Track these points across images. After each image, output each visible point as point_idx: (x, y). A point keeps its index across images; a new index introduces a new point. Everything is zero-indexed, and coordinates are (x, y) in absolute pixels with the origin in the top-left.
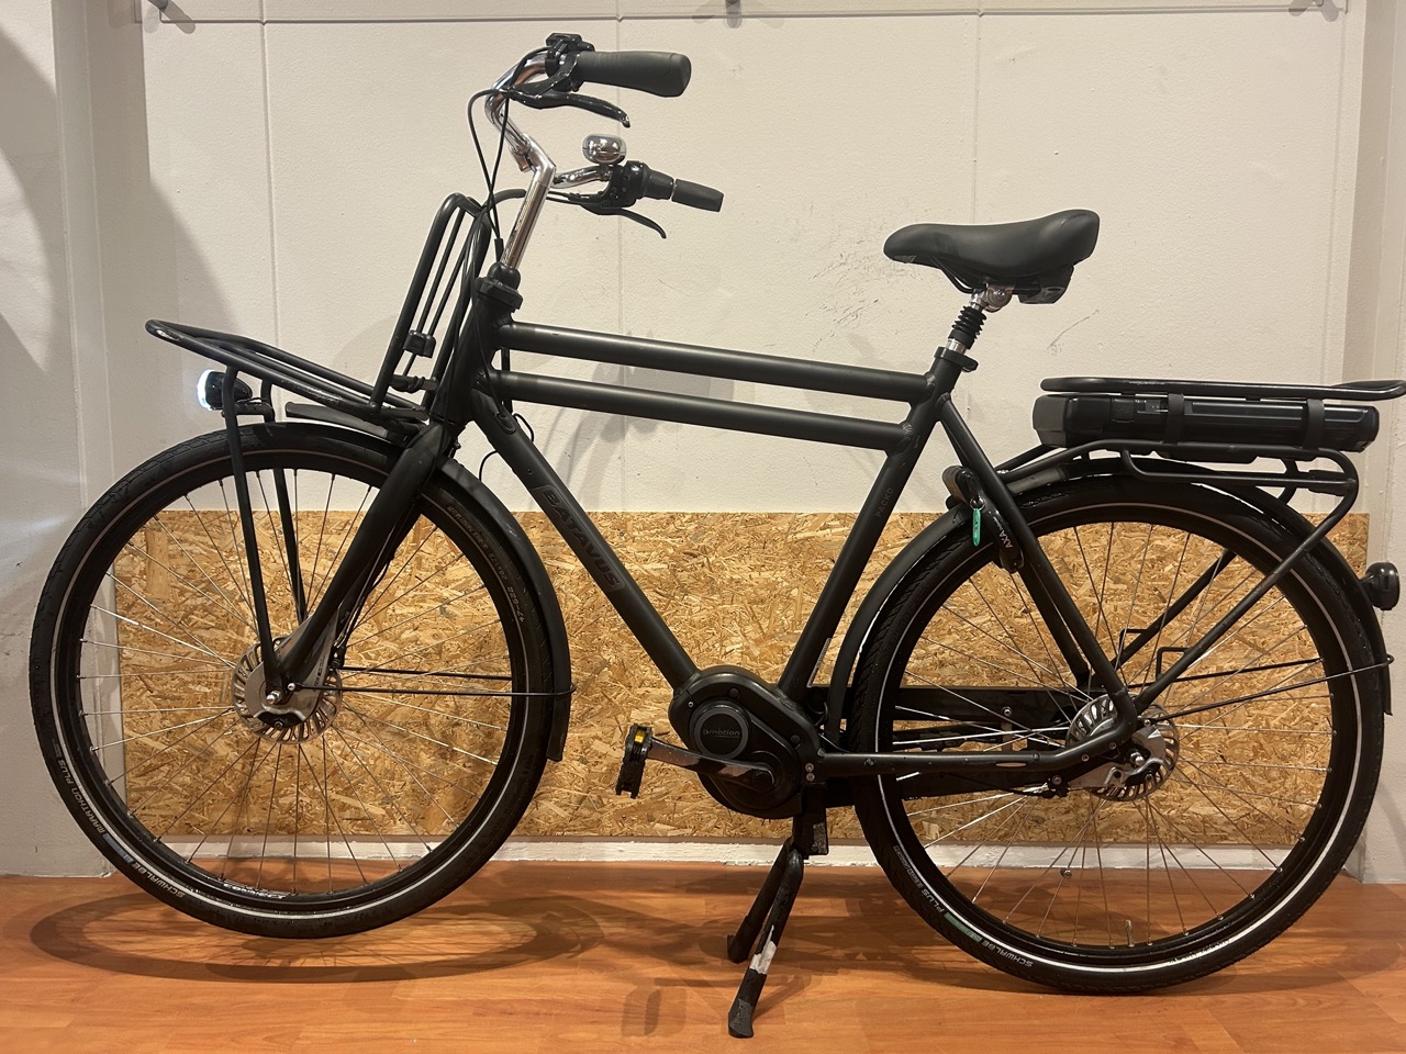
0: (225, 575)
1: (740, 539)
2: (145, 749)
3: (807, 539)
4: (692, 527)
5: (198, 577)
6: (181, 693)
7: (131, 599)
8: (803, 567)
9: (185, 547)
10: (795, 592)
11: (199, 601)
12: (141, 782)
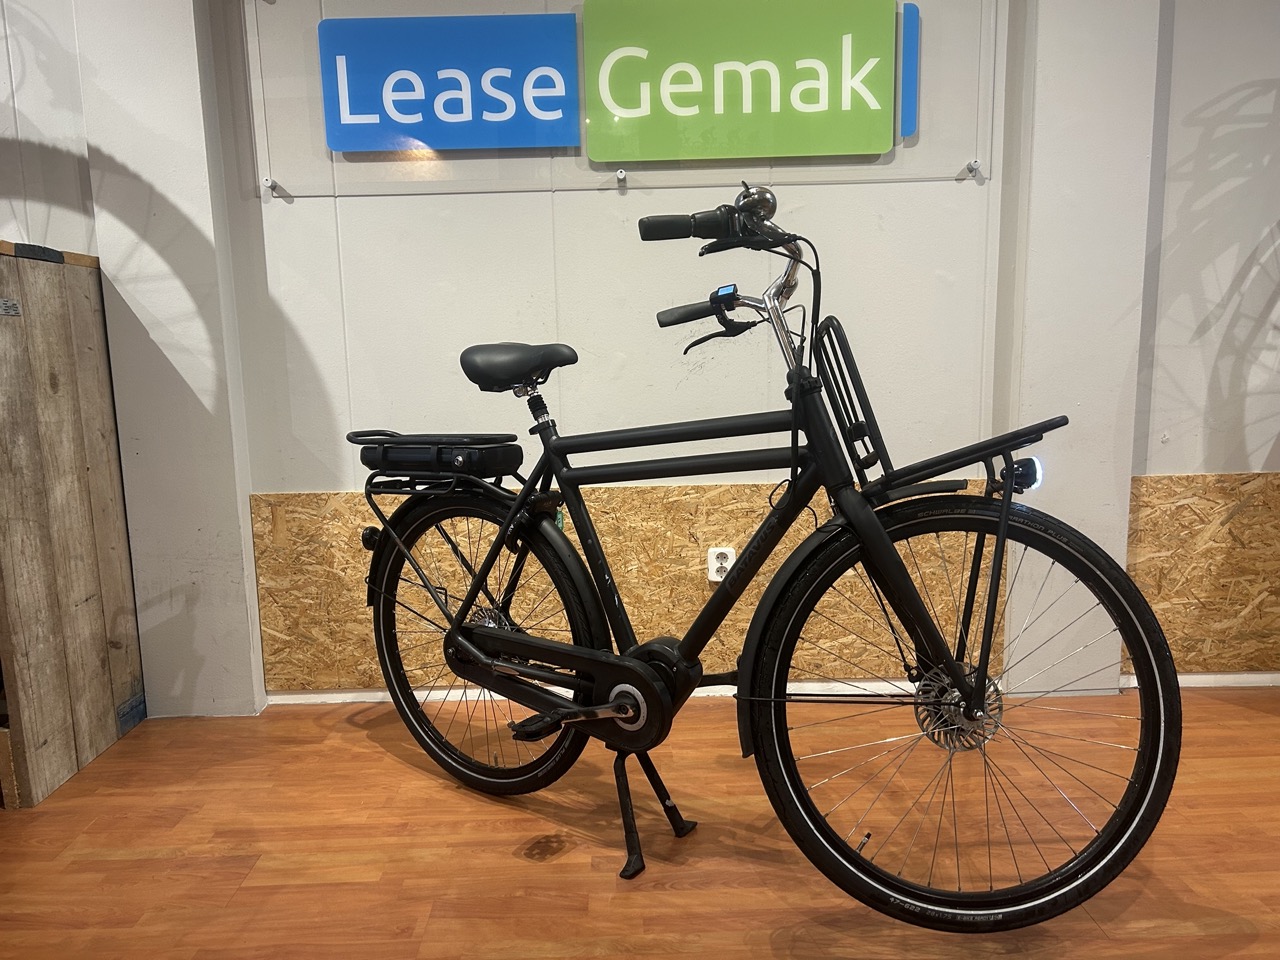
0: (321, 532)
1: (635, 503)
2: (275, 639)
3: (675, 501)
4: (605, 496)
5: (305, 534)
6: (295, 604)
7: (264, 548)
8: (673, 519)
9: (296, 515)
10: (669, 533)
11: (306, 548)
12: (272, 659)
